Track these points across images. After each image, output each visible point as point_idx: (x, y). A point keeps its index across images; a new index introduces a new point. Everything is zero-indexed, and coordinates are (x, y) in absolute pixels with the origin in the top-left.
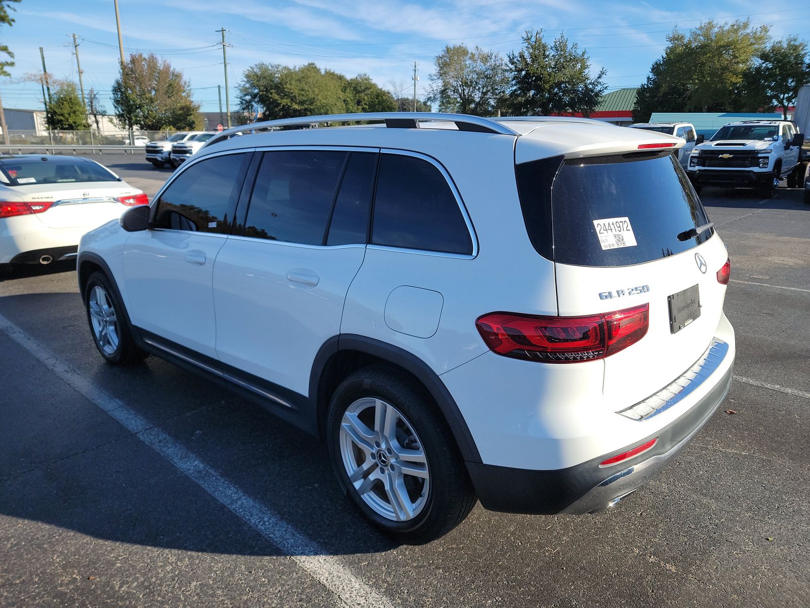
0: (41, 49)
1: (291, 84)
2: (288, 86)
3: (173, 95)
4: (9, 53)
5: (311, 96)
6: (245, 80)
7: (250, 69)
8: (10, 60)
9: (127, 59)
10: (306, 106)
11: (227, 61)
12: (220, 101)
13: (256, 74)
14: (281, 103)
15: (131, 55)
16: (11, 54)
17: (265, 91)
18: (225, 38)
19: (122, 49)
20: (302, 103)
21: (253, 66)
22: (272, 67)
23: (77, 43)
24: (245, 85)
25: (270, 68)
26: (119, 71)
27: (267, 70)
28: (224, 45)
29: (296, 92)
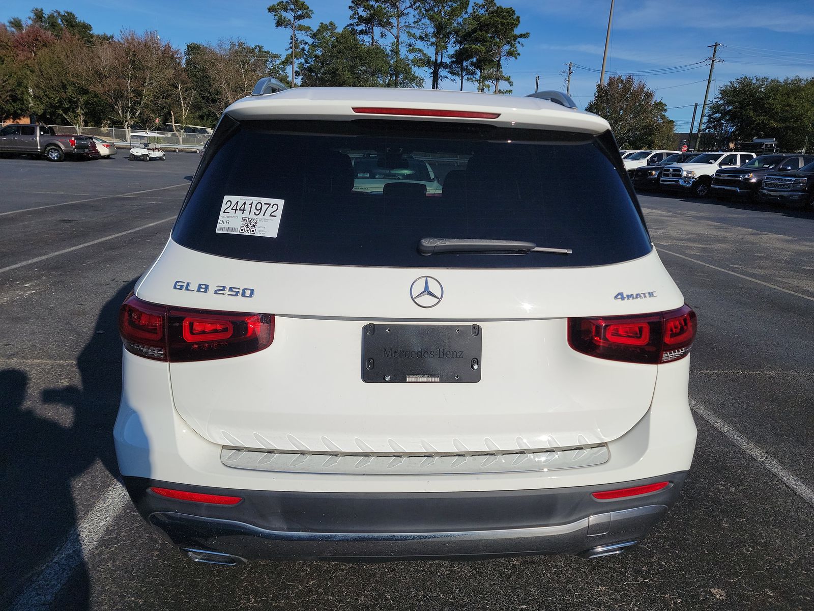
0: (538, 78)
1: (775, 99)
2: (771, 101)
3: (639, 115)
4: (510, 82)
5: (799, 111)
6: (720, 96)
7: (729, 84)
8: (509, 88)
9: (605, 82)
10: (788, 124)
11: (712, 77)
12: (693, 120)
13: (735, 89)
14: (756, 121)
15: (610, 78)
16: (511, 83)
17: (739, 108)
18: (716, 54)
19: (604, 72)
20: (785, 120)
21: (733, 80)
22: (757, 80)
23: (571, 70)
24: (717, 102)
25: (754, 81)
26: (595, 93)
27: (749, 84)
28: (713, 61)
29: (779, 108)
